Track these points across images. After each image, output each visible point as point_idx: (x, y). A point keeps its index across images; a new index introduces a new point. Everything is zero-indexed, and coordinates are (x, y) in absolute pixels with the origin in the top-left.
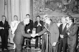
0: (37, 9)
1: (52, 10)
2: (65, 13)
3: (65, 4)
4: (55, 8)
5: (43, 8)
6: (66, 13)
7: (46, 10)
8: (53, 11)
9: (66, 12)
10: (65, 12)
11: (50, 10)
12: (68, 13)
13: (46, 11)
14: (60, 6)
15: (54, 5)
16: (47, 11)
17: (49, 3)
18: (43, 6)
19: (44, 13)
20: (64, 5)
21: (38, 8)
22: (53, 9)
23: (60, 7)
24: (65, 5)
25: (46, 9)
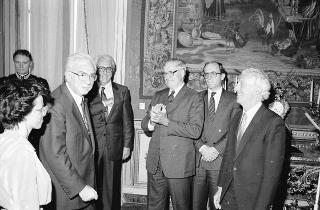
0: (164, 36)
1: (232, 44)
2: (288, 58)
3: (288, 19)
4: (247, 35)
5: (194, 33)
6: (294, 59)
7: (205, 42)
8: (238, 45)
9: (291, 56)
10: (289, 52)
11: (223, 42)
12: (302, 57)
13: (205, 46)
14: (270, 28)
15: (243, 22)
16: (213, 46)
17: (224, 11)
18: (191, 20)
19: (194, 51)
20: (287, 23)
21: (171, 31)
22: (238, 38)
23: (268, 30)
24: (288, 26)
25: (207, 34)
